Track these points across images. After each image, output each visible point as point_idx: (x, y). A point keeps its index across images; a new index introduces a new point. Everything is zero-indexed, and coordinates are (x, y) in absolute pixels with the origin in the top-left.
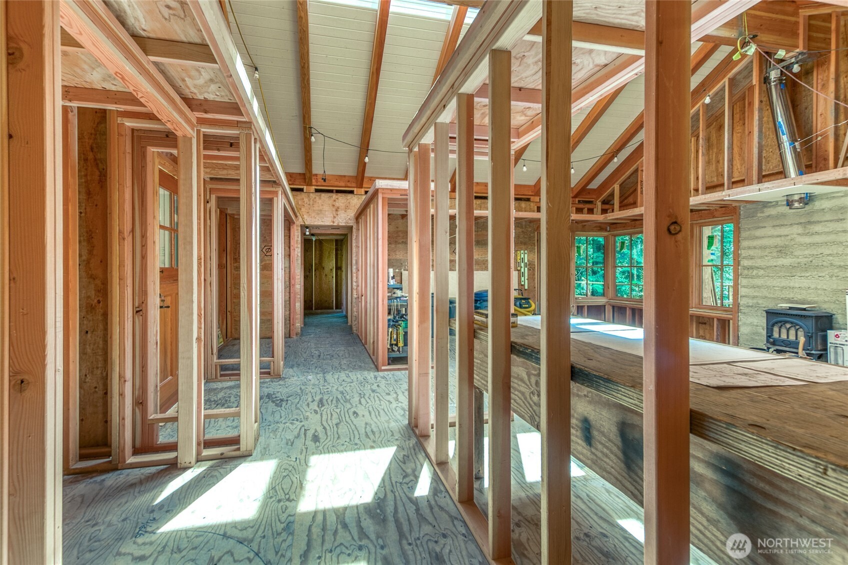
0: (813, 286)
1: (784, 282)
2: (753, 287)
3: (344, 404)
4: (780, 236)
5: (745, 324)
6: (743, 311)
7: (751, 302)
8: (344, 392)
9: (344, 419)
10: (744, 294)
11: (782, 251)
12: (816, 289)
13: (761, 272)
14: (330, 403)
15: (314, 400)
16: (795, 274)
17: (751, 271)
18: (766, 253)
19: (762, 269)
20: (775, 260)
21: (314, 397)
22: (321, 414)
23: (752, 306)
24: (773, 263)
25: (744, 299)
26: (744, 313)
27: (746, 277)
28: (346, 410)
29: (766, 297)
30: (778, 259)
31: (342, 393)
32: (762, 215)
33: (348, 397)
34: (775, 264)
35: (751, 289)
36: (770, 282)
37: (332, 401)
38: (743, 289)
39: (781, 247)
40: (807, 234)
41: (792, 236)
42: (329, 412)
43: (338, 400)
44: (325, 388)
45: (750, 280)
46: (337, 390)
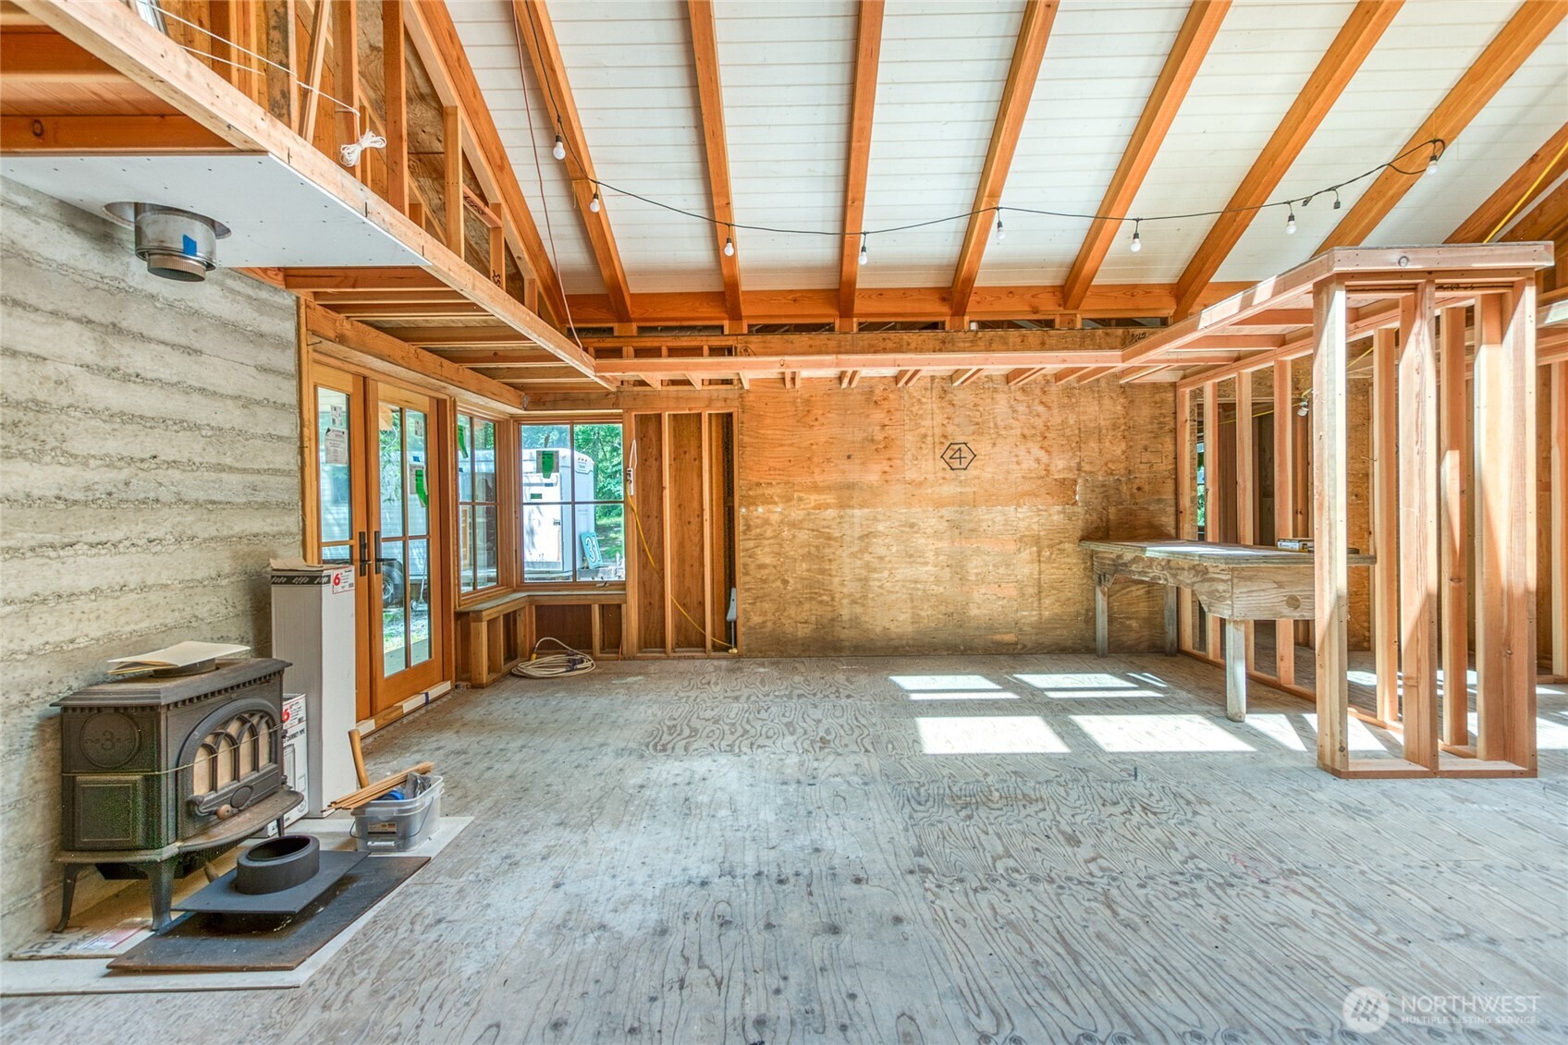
1: (37, 577)
4: (16, 354)
16: (73, 535)
30: (9, 466)
39: (19, 405)
40: (109, 373)
41: (64, 368)
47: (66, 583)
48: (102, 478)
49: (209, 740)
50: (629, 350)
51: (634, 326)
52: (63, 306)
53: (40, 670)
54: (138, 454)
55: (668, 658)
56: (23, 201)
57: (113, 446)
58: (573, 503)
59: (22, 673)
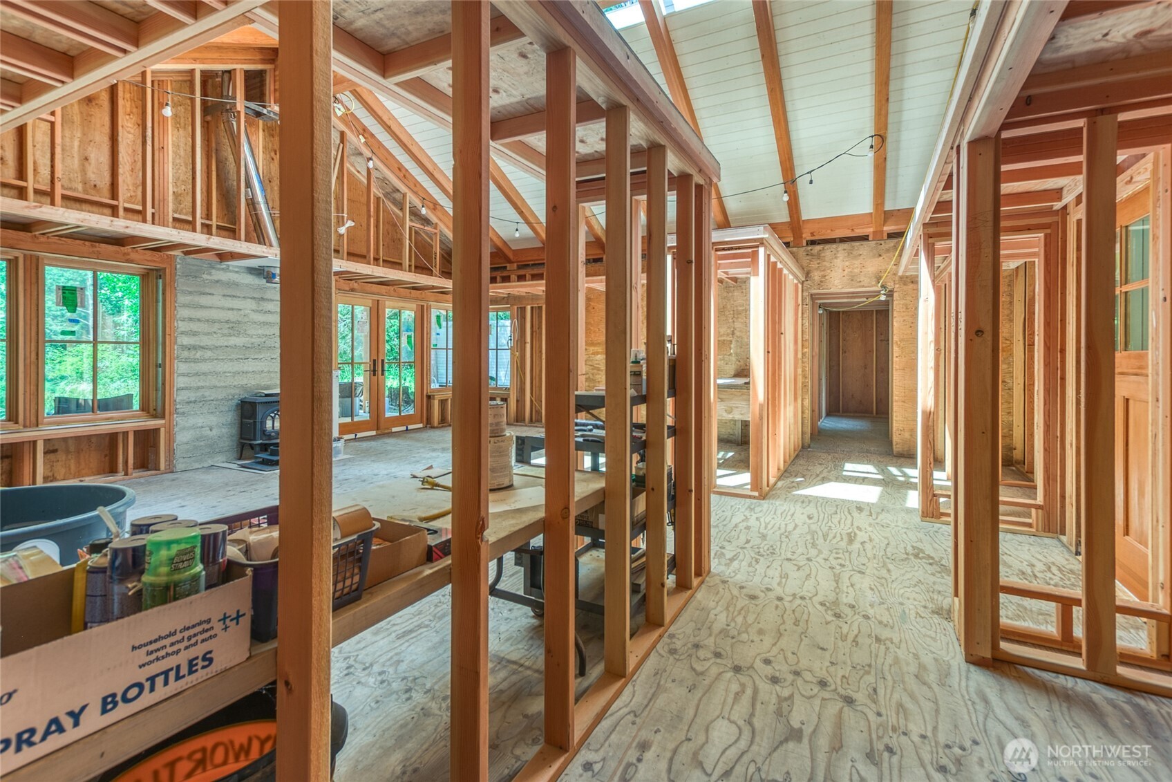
0: (266, 370)
1: (237, 367)
2: (197, 374)
3: (818, 529)
4: (233, 309)
5: (184, 428)
6: (182, 410)
7: (192, 396)
8: (809, 546)
9: (826, 516)
10: (182, 386)
11: (234, 327)
12: (269, 372)
13: (208, 354)
14: (838, 535)
15: (861, 543)
16: (248, 356)
17: (194, 352)
18: (215, 329)
19: (210, 349)
20: (225, 338)
21: (862, 549)
22: (852, 525)
23: (195, 402)
24: (223, 342)
25: (183, 392)
26: (184, 413)
27: (186, 361)
28: (819, 524)
29: (215, 387)
30: (230, 338)
31: (814, 545)
32: (208, 277)
33: (809, 537)
34: (225, 344)
35: (193, 378)
36: (221, 367)
37: (834, 537)
38: (181, 379)
39: (233, 322)
40: (260, 311)
41: (246, 312)
42: (842, 526)
43: (825, 537)
44: (840, 561)
45: (192, 364)
46: (820, 552)
47: (245, 369)
48: (256, 341)
49: (273, 415)
50: (513, 277)
51: (515, 264)
52: (247, 295)
53: (237, 391)
54: (268, 334)
55: (526, 426)
56: (237, 270)
57: (260, 332)
58: (497, 349)
59: (232, 391)
